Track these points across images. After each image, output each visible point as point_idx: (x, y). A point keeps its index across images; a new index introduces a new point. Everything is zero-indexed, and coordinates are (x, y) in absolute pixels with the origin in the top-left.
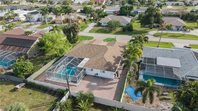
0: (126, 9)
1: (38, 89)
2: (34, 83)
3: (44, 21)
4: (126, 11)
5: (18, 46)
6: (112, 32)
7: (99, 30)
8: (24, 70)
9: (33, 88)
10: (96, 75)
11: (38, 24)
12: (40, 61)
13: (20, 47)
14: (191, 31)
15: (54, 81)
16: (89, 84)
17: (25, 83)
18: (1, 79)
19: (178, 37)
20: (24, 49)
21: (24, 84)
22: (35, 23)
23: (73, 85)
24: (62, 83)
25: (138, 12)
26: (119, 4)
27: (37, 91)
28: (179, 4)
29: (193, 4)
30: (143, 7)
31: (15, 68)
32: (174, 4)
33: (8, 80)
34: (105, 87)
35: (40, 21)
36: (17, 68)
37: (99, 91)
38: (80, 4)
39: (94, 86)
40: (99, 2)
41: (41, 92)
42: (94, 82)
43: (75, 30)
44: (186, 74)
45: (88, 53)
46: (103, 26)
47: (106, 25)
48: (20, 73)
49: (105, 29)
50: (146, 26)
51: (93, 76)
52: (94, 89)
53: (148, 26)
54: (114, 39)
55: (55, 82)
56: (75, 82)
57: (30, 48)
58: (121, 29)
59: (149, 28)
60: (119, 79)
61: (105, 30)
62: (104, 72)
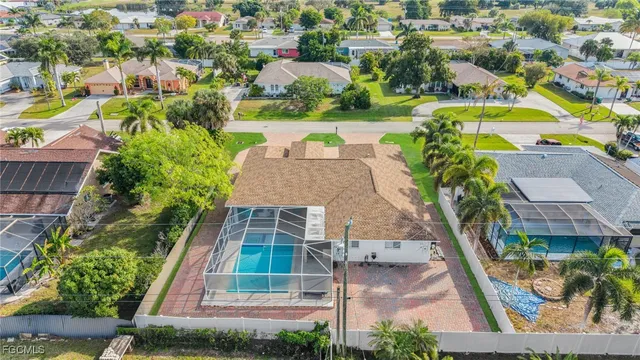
0: (321, 42)
1: (195, 347)
2: (172, 327)
3: (41, 89)
4: (322, 47)
5: (19, 193)
6: (309, 113)
7: (265, 109)
8: (115, 282)
9: (169, 346)
10: (370, 260)
11: (19, 100)
12: (127, 240)
13: (26, 197)
14: (519, 98)
15: (240, 304)
16: (365, 291)
17: (131, 334)
18: (6, 337)
19: (496, 116)
20: (49, 200)
21: (129, 338)
22: (6, 99)
23: (318, 308)
24: (274, 308)
25: (347, 49)
26: (272, 27)
27: (195, 355)
28: (440, 28)
29: (473, 27)
30: (355, 34)
31: (74, 284)
32: (426, 27)
33: (35, 335)
34: (422, 293)
35: (22, 90)
36: (87, 280)
37: (414, 310)
38: (138, 26)
39: (385, 296)
40: (204, 21)
41: (211, 355)
42: (379, 283)
43: (216, 113)
44: (621, 216)
45: (309, 187)
46: (270, 97)
47: (278, 93)
48: (100, 299)
49: (281, 104)
50: (398, 91)
51: (361, 264)
52: (396, 308)
53: (402, 90)
54: (332, 135)
55: (244, 308)
56: (319, 296)
57: (74, 193)
58: (332, 103)
59: (411, 97)
60: (443, 260)
61: (282, 108)
62: (397, 246)
